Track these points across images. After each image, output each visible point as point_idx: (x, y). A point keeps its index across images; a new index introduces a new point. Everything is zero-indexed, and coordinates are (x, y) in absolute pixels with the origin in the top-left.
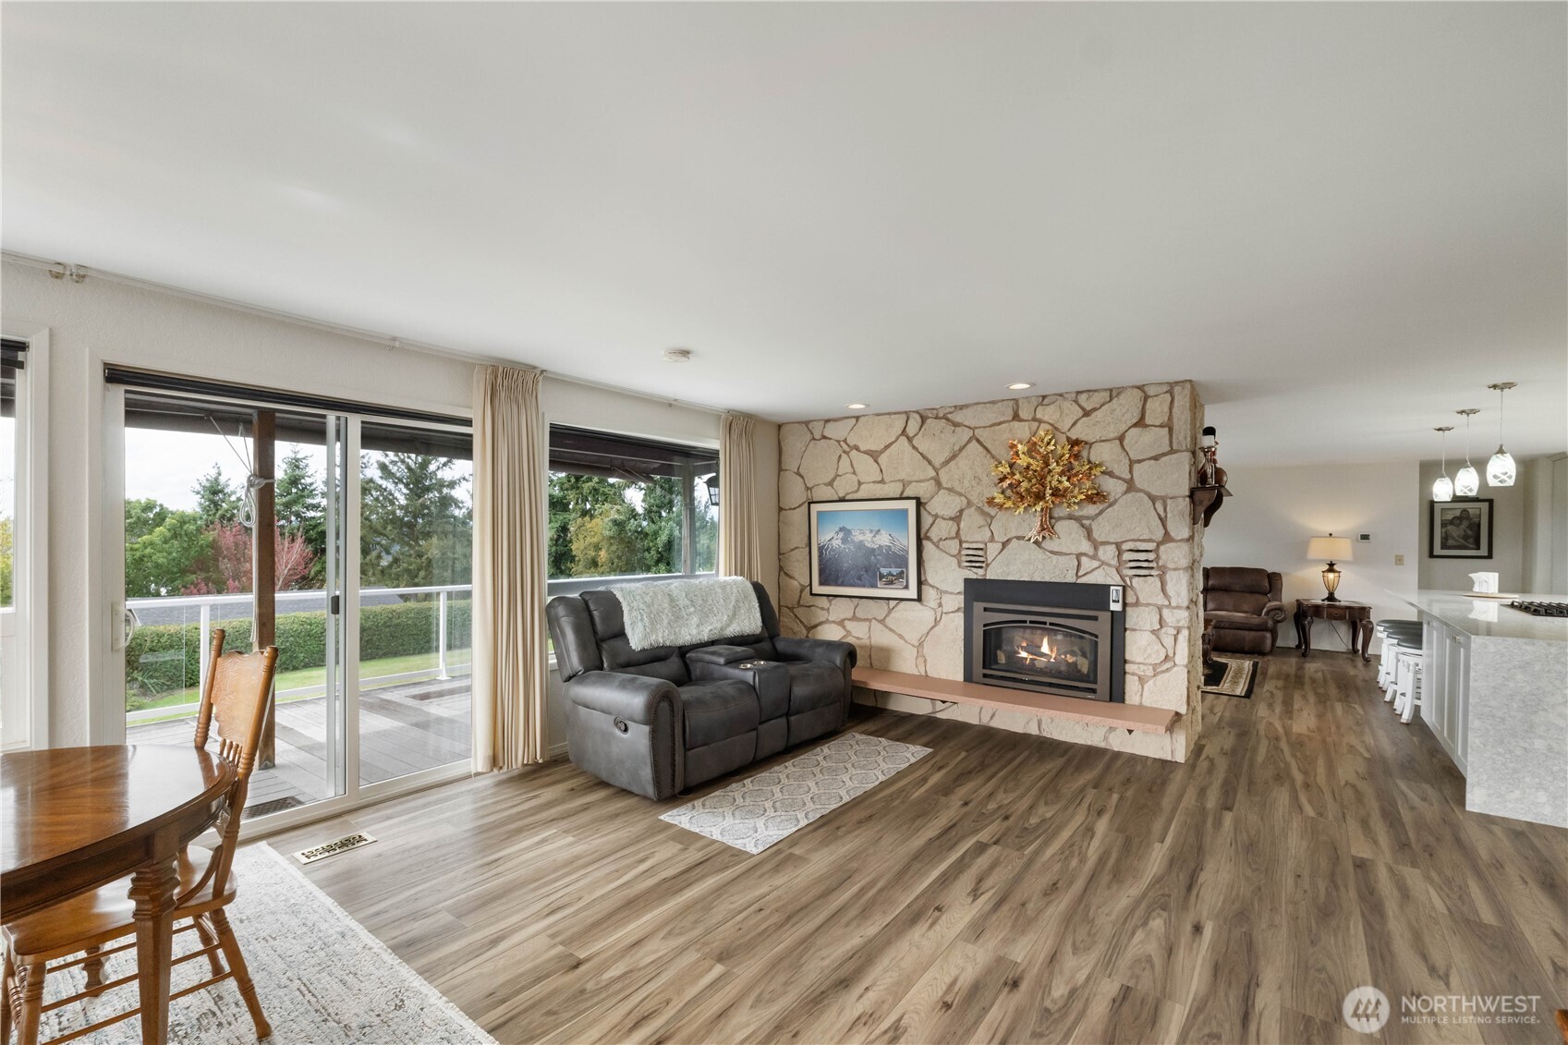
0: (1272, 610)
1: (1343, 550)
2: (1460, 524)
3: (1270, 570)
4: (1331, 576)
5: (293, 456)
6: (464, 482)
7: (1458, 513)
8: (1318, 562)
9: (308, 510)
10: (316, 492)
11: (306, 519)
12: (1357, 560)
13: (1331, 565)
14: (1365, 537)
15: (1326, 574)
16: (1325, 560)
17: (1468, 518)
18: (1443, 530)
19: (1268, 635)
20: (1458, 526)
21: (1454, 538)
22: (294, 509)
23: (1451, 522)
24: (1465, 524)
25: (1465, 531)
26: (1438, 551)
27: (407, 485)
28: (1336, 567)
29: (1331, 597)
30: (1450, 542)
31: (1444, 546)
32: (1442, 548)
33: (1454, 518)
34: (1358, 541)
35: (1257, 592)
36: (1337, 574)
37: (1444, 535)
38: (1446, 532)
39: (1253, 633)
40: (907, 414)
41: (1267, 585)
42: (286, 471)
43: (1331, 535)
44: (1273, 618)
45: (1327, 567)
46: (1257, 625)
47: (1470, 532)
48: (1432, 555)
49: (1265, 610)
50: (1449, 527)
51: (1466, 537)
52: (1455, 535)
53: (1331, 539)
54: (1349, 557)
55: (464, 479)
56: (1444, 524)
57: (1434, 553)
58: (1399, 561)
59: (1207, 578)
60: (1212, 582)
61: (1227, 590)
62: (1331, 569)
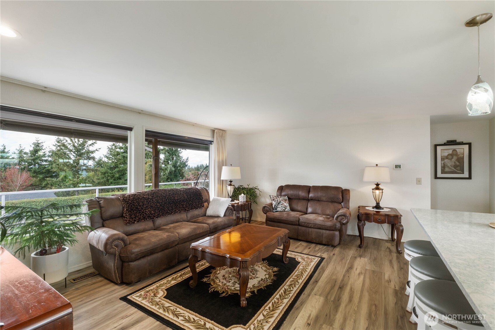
0: (340, 216)
1: (384, 176)
2: (452, 158)
3: (344, 187)
4: (377, 192)
5: (37, 142)
6: (96, 151)
7: (450, 152)
8: (369, 183)
9: (43, 162)
10: (46, 155)
11: (41, 165)
12: (393, 181)
13: (378, 185)
14: (398, 167)
15: (374, 191)
16: (373, 182)
17: (457, 155)
18: (443, 162)
19: (337, 233)
20: (451, 159)
21: (448, 167)
22: (37, 161)
23: (447, 157)
24: (455, 158)
25: (455, 163)
27: (74, 152)
28: (380, 186)
29: (378, 206)
30: (447, 169)
31: (443, 172)
32: (442, 173)
33: (449, 155)
34: (394, 169)
35: (335, 202)
36: (381, 191)
37: (443, 165)
38: (444, 163)
39: (328, 232)
41: (341, 197)
42: (34, 147)
43: (377, 165)
44: (340, 222)
45: (375, 186)
46: (331, 227)
47: (458, 163)
48: (436, 177)
49: (336, 216)
50: (446, 160)
51: (455, 166)
52: (449, 165)
53: (377, 168)
54: (388, 180)
55: (96, 150)
56: (443, 159)
57: (438, 176)
58: (419, 181)
59: (309, 192)
60: (311, 195)
61: (319, 201)
62: (377, 188)
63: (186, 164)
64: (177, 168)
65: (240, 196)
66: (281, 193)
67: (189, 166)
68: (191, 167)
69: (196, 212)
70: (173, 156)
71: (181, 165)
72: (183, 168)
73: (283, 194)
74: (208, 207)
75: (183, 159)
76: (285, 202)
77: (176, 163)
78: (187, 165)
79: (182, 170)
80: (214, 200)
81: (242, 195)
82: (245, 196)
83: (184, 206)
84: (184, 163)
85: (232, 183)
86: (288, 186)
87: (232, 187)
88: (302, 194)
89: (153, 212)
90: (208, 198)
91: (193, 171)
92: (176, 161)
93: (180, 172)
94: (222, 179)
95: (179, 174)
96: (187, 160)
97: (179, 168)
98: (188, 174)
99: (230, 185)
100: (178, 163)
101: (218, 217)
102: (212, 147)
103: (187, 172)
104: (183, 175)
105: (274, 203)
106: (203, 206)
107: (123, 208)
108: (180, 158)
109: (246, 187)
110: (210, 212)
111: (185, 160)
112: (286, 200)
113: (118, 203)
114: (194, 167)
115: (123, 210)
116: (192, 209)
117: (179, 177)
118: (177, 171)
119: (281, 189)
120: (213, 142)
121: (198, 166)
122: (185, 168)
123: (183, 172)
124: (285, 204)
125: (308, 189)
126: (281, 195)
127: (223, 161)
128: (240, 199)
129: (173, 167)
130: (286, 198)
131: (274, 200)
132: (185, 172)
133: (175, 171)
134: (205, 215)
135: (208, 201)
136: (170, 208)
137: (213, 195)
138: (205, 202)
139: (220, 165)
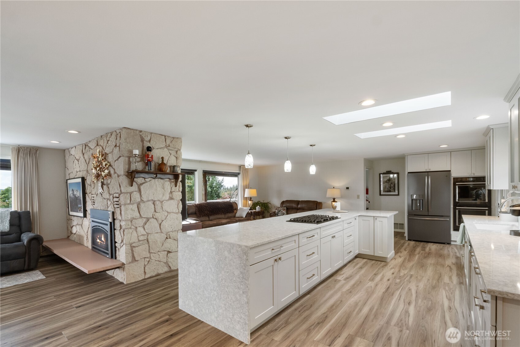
4: (334, 203)
7: (388, 178)
8: (330, 198)
12: (342, 197)
13: (334, 199)
14: (348, 188)
15: (332, 203)
16: (332, 197)
24: (390, 182)
26: (382, 193)
32: (384, 192)
33: (387, 180)
34: (345, 190)
38: (384, 186)
40: (83, 144)
43: (334, 187)
48: (380, 195)
50: (386, 184)
51: (391, 187)
52: (387, 187)
53: (334, 189)
56: (384, 183)
57: (382, 194)
58: (358, 197)
59: (298, 205)
60: (299, 206)
61: (303, 209)
62: (334, 201)
63: (222, 184)
64: (213, 189)
65: (257, 207)
66: (283, 205)
67: (225, 186)
68: (226, 187)
69: (230, 215)
70: (209, 177)
71: (217, 186)
72: (219, 189)
73: (284, 206)
74: (236, 213)
75: (219, 179)
76: (284, 211)
77: (212, 184)
78: (223, 186)
79: (218, 191)
80: (240, 209)
81: (258, 206)
82: (260, 207)
83: (223, 211)
84: (220, 184)
85: (252, 199)
86: (287, 201)
87: (251, 201)
88: (294, 205)
89: (208, 213)
90: (236, 208)
91: (229, 191)
92: (212, 182)
93: (216, 193)
94: (245, 196)
95: (215, 194)
96: (222, 181)
97: (215, 189)
98: (223, 193)
99: (251, 200)
100: (214, 184)
101: (242, 217)
102: (240, 176)
103: (222, 192)
104: (219, 195)
105: (276, 211)
106: (234, 212)
107: (196, 209)
108: (216, 179)
109: (262, 202)
110: (237, 215)
111: (221, 181)
112: (284, 209)
113: (194, 207)
114: (230, 187)
115: (196, 211)
116: (228, 213)
117: (215, 198)
118: (213, 192)
119: (283, 203)
120: (240, 173)
121: (234, 186)
122: (221, 188)
123: (219, 193)
124: (284, 212)
125: (298, 202)
126: (282, 207)
127: (246, 185)
128: (257, 209)
129: (209, 188)
130: (285, 208)
131: (276, 209)
132: (220, 192)
133: (211, 192)
134: (235, 217)
135: (237, 209)
136: (216, 212)
137: (240, 206)
138: (235, 210)
139: (244, 188)
